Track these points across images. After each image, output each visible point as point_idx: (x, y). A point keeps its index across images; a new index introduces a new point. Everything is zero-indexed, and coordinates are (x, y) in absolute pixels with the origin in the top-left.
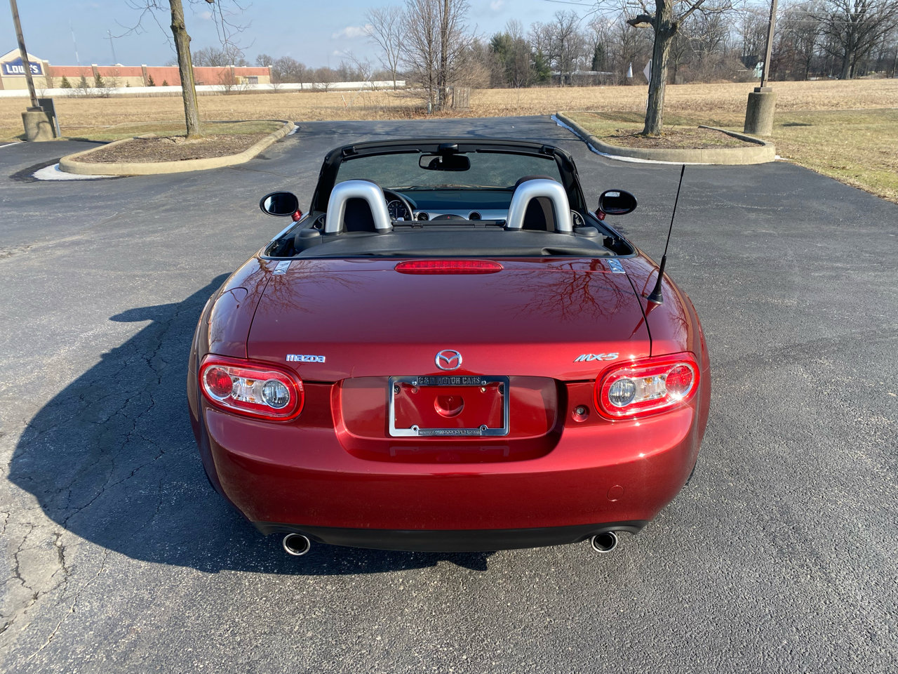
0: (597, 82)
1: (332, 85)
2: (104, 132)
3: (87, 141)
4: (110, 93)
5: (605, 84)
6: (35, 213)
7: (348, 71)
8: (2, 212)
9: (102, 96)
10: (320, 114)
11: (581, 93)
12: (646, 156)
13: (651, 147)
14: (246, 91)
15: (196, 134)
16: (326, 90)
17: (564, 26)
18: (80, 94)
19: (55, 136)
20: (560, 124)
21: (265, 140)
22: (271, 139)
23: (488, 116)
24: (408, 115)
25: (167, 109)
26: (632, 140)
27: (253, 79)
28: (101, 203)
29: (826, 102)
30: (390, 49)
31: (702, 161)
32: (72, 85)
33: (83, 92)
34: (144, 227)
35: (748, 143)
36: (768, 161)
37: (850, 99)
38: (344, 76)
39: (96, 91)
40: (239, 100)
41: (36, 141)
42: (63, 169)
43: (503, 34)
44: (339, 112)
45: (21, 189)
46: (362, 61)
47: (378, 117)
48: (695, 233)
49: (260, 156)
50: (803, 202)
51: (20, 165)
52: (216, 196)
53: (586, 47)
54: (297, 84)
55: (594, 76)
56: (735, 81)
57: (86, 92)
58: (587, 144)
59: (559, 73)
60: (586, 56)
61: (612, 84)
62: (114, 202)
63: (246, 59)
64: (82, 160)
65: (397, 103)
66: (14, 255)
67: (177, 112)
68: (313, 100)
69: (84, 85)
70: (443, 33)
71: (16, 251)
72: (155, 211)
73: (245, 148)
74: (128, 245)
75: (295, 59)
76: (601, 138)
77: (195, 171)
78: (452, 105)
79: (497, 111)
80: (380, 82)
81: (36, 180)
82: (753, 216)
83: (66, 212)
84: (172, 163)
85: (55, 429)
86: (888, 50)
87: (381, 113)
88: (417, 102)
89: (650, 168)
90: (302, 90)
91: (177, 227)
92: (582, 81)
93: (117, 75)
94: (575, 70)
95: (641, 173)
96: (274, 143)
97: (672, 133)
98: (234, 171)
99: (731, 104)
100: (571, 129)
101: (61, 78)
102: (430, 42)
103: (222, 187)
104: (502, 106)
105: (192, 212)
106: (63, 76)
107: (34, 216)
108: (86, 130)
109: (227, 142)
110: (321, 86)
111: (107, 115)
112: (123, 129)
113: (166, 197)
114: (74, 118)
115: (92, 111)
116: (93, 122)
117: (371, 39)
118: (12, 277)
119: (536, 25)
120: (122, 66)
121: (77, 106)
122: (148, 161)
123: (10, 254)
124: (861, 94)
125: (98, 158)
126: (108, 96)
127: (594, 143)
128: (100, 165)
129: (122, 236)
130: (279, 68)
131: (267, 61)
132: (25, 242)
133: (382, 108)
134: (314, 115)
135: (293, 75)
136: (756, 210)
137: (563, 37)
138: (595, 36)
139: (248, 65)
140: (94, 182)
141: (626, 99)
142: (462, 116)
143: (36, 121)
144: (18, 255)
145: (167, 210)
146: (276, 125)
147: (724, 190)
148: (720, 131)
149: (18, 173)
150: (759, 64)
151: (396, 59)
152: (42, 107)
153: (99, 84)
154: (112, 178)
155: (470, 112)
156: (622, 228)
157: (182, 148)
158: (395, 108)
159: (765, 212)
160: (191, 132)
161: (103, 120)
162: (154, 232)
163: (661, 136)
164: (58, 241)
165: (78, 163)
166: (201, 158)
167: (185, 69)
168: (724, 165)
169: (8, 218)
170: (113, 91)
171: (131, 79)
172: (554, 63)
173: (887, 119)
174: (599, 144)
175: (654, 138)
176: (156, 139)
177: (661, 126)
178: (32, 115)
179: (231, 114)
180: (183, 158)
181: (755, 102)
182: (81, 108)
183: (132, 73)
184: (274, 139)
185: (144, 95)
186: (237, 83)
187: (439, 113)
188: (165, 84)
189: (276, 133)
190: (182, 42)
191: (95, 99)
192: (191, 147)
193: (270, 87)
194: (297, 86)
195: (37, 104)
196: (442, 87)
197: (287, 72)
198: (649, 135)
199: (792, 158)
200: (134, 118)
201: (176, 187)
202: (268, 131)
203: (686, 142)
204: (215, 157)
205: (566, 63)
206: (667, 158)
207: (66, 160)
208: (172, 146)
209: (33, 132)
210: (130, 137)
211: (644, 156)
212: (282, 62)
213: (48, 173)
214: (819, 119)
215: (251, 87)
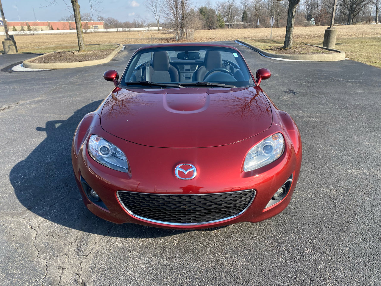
0: (245, 27)
1: (131, 29)
2: (36, 50)
3: (31, 53)
4: (34, 33)
5: (248, 28)
6: (17, 87)
7: (137, 23)
8: (1, 86)
9: (31, 35)
10: (129, 41)
11: (240, 31)
12: (288, 58)
13: (289, 54)
14: (94, 32)
15: (83, 50)
16: (129, 31)
17: (230, 3)
18: (21, 34)
19: (17, 52)
20: (240, 44)
21: (114, 52)
22: (116, 52)
23: (202, 42)
24: (168, 41)
25: (61, 40)
26: (279, 51)
27: (96, 27)
28: (46, 82)
29: (346, 34)
30: (156, 13)
31: (314, 60)
32: (17, 30)
33: (23, 33)
34: (70, 93)
35: (332, 52)
36: (343, 60)
37: (356, 33)
38: (135, 25)
39: (28, 32)
40: (92, 36)
41: (8, 54)
42: (25, 66)
43: (203, 6)
44: (138, 40)
45: (8, 76)
46: (144, 19)
47: (155, 43)
48: (328, 93)
49: (113, 60)
50: (369, 78)
51: (4, 65)
52: (99, 78)
53: (239, 12)
54: (115, 29)
55: (243, 24)
56: (303, 26)
57: (24, 33)
58: (258, 53)
59: (228, 23)
60: (239, 16)
61: (251, 28)
62: (53, 82)
63: (92, 18)
64: (33, 62)
65: (162, 36)
66: (12, 108)
67: (66, 41)
68: (125, 35)
69: (23, 30)
70: (182, 5)
71: (12, 105)
72: (73, 85)
73: (105, 56)
74: (65, 102)
75: (114, 18)
76: (264, 50)
77: (86, 66)
78: (186, 37)
79: (206, 39)
80: (152, 28)
81: (13, 71)
82: (350, 84)
83: (31, 86)
84: (75, 63)
85: (58, 204)
86: (366, 13)
87: (156, 41)
88: (172, 36)
89: (292, 63)
90: (117, 31)
91: (86, 93)
92: (238, 27)
93: (37, 25)
94: (234, 22)
95: (290, 65)
96: (117, 54)
97: (296, 48)
98: (104, 66)
99: (306, 36)
100: (247, 46)
101: (12, 27)
102: (177, 9)
103: (101, 74)
104: (208, 37)
105: (90, 86)
106: (13, 26)
107: (17, 88)
108: (28, 49)
109: (97, 53)
110: (127, 29)
111: (36, 42)
112: (45, 48)
113: (76, 79)
114: (21, 44)
115: (28, 41)
116: (30, 45)
117: (148, 9)
118: (14, 119)
119: (218, 3)
120: (39, 21)
121: (21, 39)
122: (64, 62)
123: (9, 107)
124: (360, 31)
125: (40, 61)
126: (33, 35)
127: (262, 52)
128: (42, 64)
129: (60, 97)
130: (107, 22)
131: (102, 19)
132: (15, 101)
133: (156, 39)
134: (126, 42)
135: (113, 25)
136: (350, 82)
137: (229, 8)
138: (243, 7)
139: (93, 20)
140: (41, 72)
141: (260, 34)
142: (191, 42)
143: (8, 44)
144: (13, 107)
145: (78, 85)
146: (115, 46)
147: (331, 73)
148: (316, 46)
149: (4, 68)
150: (312, 19)
151: (159, 17)
152: (11, 38)
153: (29, 30)
154: (49, 70)
155: (195, 40)
156: (294, 91)
157: (78, 56)
158: (161, 38)
159: (355, 82)
160: (81, 49)
161: (34, 45)
162: (75, 95)
163: (292, 49)
164: (31, 100)
165: (32, 64)
166: (88, 61)
167: (78, 20)
168: (324, 62)
169: (5, 89)
170: (36, 33)
171: (43, 27)
172: (225, 19)
173: (378, 41)
174: (265, 53)
175: (289, 50)
176: (64, 52)
177: (291, 44)
178: (7, 42)
179: (90, 42)
180: (80, 61)
181: (328, 33)
182: (23, 39)
183: (43, 24)
184: (117, 52)
185: (49, 34)
186: (89, 28)
187: (181, 40)
188: (58, 29)
189: (117, 49)
190: (76, 8)
191: (28, 36)
192: (82, 55)
193: (105, 30)
194: (115, 30)
195: (9, 37)
196: (182, 29)
197: (111, 24)
198: (286, 48)
199: (350, 58)
200: (48, 44)
201: (79, 74)
202: (112, 48)
203: (304, 52)
204: (94, 60)
205: (230, 19)
206: (298, 59)
207: (26, 62)
208: (73, 55)
209: (7, 50)
210: (51, 52)
211: (287, 58)
212: (109, 19)
213: (18, 68)
214: (348, 42)
215: (96, 30)
